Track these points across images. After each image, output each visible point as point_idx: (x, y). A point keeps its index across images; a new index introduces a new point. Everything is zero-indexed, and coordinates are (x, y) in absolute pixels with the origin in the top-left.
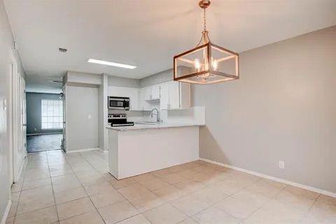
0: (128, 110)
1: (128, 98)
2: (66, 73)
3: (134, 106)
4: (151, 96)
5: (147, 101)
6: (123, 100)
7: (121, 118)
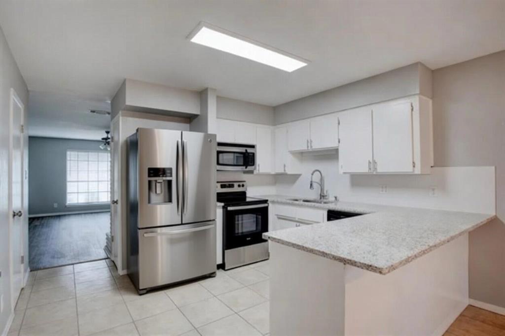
0: (251, 172)
1: (253, 147)
2: (124, 84)
3: (264, 163)
4: (309, 142)
5: (294, 153)
6: (243, 150)
7: (236, 189)
